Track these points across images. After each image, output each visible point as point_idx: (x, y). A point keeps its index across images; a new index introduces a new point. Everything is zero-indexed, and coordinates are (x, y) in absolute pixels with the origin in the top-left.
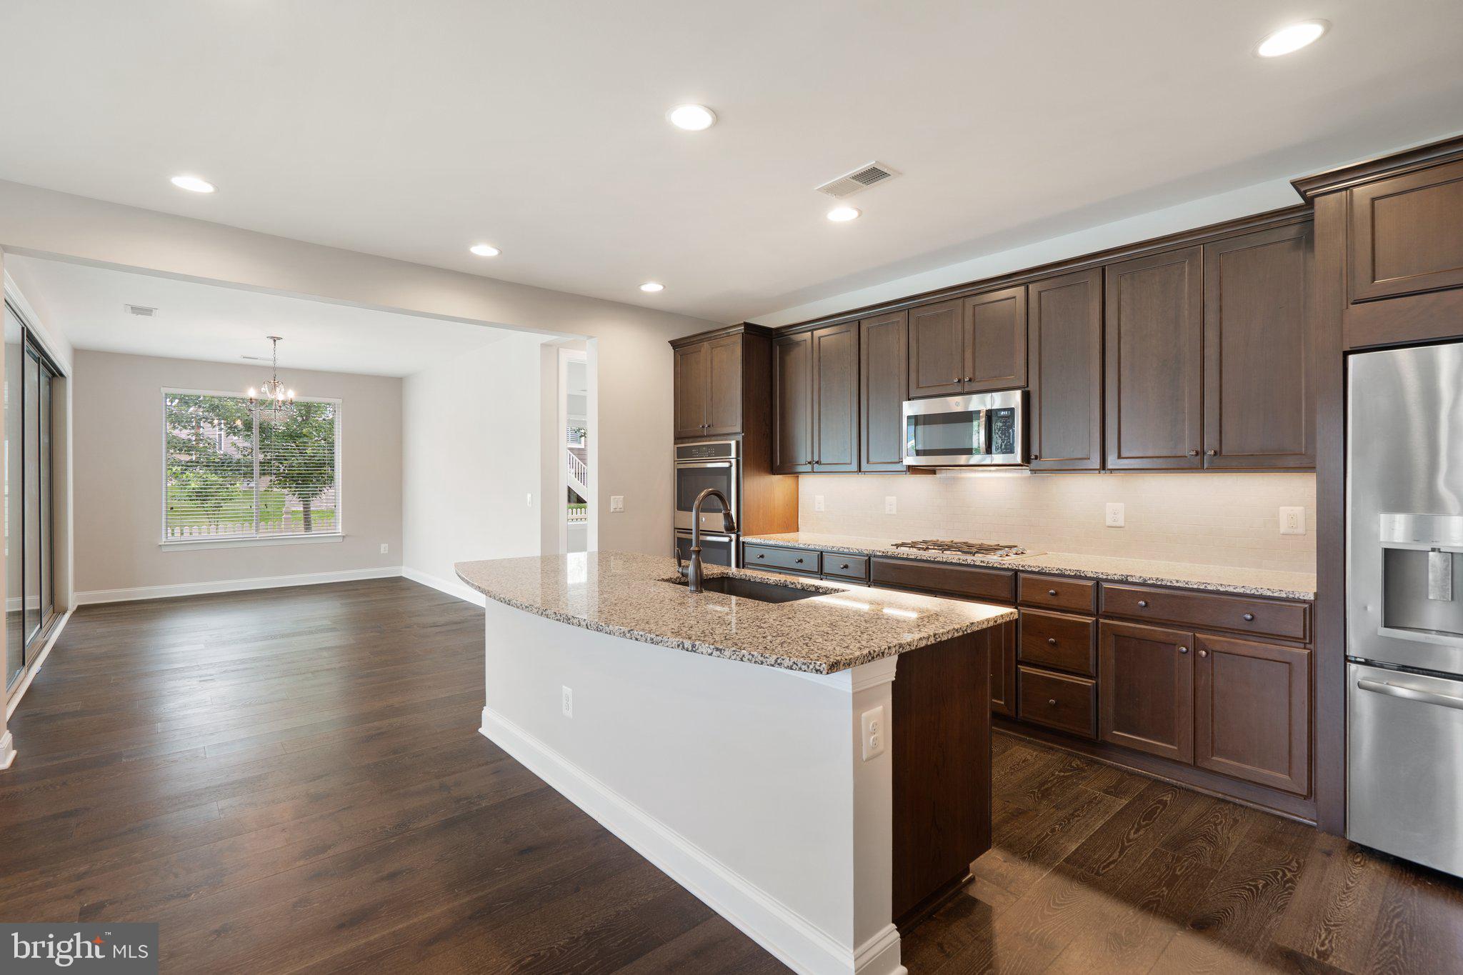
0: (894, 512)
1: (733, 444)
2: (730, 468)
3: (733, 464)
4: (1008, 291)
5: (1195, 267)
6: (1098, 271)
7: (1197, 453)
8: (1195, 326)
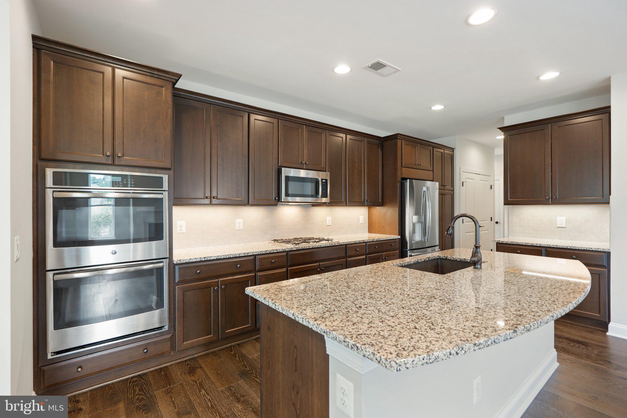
0: (242, 228)
1: (165, 178)
2: (161, 200)
3: (165, 196)
4: (320, 130)
5: (364, 144)
6: (345, 135)
7: (364, 201)
8: (364, 162)
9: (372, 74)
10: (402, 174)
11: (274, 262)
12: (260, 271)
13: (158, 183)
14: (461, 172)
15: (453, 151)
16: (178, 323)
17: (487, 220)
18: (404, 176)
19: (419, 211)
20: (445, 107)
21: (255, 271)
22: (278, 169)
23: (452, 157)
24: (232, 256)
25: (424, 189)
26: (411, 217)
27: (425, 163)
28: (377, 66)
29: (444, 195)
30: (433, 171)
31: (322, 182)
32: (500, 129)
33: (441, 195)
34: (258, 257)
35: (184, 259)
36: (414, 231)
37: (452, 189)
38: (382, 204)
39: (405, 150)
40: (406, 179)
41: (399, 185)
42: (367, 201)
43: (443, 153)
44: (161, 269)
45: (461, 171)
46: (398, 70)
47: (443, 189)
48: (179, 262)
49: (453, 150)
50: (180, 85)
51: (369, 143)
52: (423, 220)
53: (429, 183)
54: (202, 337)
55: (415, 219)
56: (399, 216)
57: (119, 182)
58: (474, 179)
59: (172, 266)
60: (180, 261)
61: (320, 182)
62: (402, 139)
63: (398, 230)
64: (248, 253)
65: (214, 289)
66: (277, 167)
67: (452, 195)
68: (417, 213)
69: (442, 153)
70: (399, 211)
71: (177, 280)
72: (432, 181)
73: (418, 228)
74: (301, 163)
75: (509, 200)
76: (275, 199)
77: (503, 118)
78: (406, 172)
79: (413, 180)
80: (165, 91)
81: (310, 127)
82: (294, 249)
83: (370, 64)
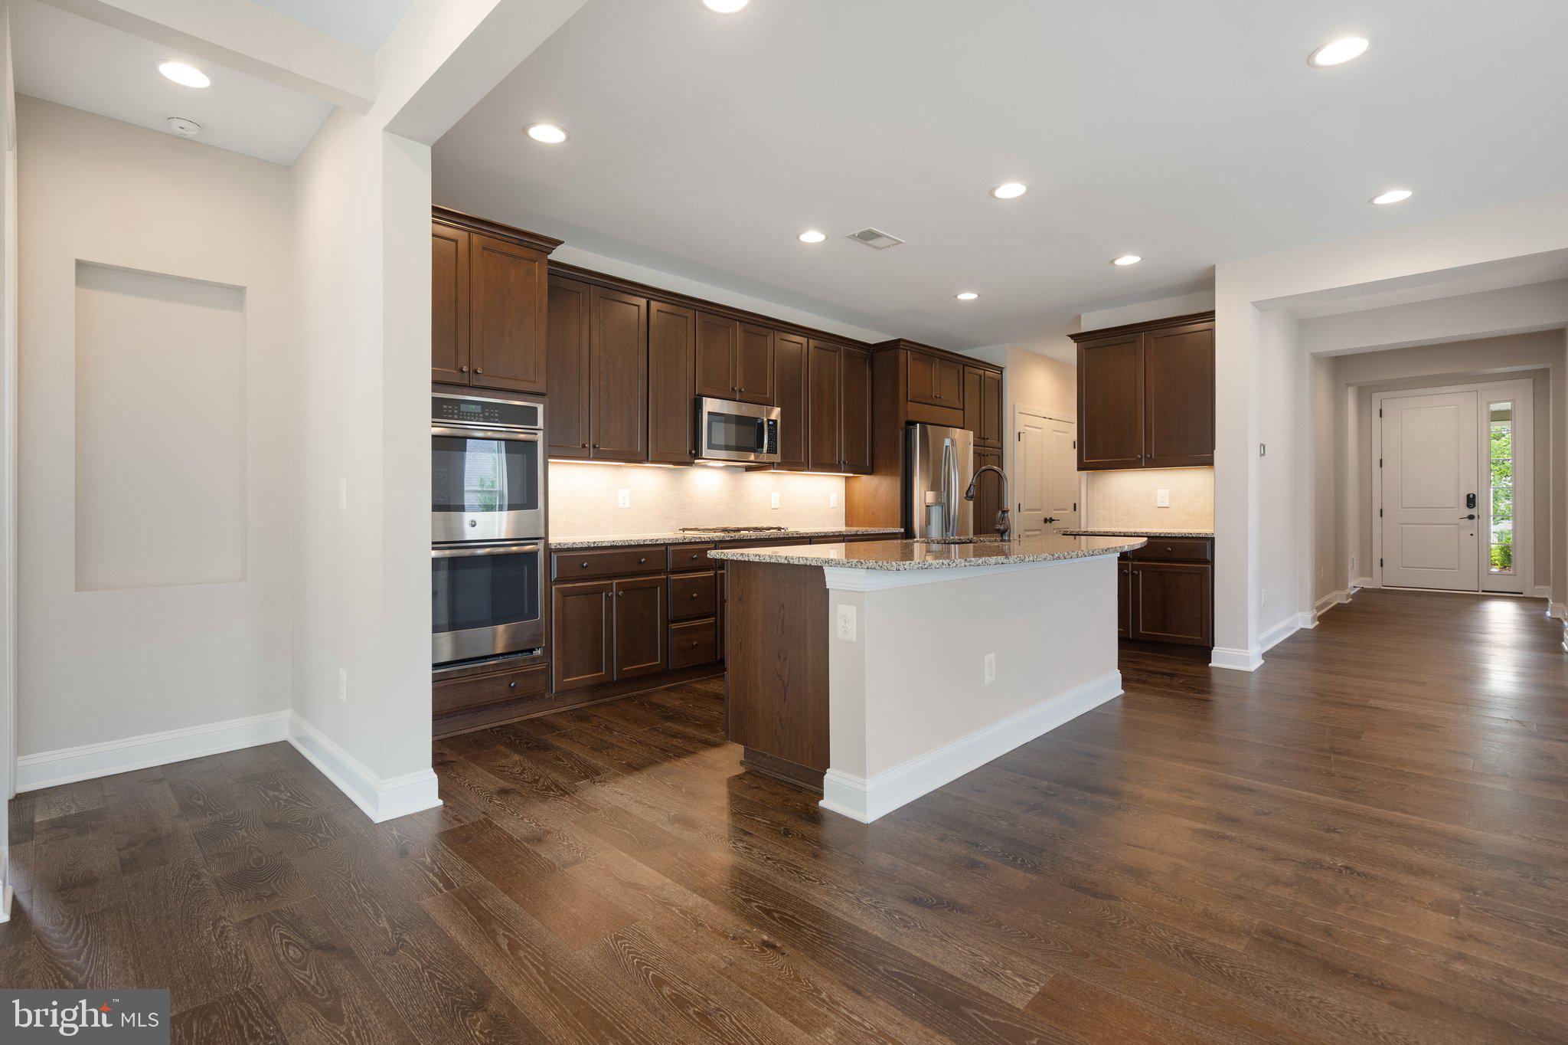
0: (628, 505)
1: (540, 408)
2: (534, 443)
3: (540, 437)
4: (764, 330)
5: (840, 358)
6: (806, 339)
7: (839, 462)
8: (840, 390)
9: (860, 247)
10: (907, 414)
11: (696, 558)
12: (674, 572)
13: (529, 416)
14: (1017, 415)
15: (1001, 374)
16: (555, 646)
17: (1066, 509)
18: (911, 418)
19: (937, 484)
20: (979, 296)
21: (666, 573)
22: (695, 399)
23: (999, 386)
24: (633, 544)
25: (947, 442)
26: (922, 495)
27: (949, 394)
28: (868, 236)
29: (983, 455)
30: (963, 410)
31: (769, 425)
32: (1072, 337)
33: (979, 457)
34: (670, 549)
35: (566, 542)
36: (928, 522)
37: (999, 446)
38: (871, 471)
39: (912, 369)
40: (914, 423)
41: (901, 434)
42: (845, 463)
43: (983, 377)
44: (534, 554)
45: (1017, 411)
46: (899, 242)
47: (982, 444)
48: (558, 546)
49: (1001, 370)
50: (558, 255)
51: (848, 354)
52: (944, 500)
53: (957, 433)
54: (589, 674)
55: (930, 496)
56: (902, 491)
57: (479, 414)
58: (1041, 428)
59: (549, 551)
60: (560, 544)
61: (766, 426)
62: (907, 348)
63: (899, 516)
64: (657, 541)
65: (607, 596)
66: (693, 396)
67: (999, 456)
68: (935, 486)
69: (980, 376)
70: (902, 482)
71: (555, 575)
72: (963, 428)
73: (936, 514)
74: (733, 389)
75: (1085, 461)
76: (690, 452)
77: (1079, 317)
78: (913, 411)
79: (928, 426)
80: (539, 267)
81: (747, 325)
82: (727, 539)
83: (857, 232)
